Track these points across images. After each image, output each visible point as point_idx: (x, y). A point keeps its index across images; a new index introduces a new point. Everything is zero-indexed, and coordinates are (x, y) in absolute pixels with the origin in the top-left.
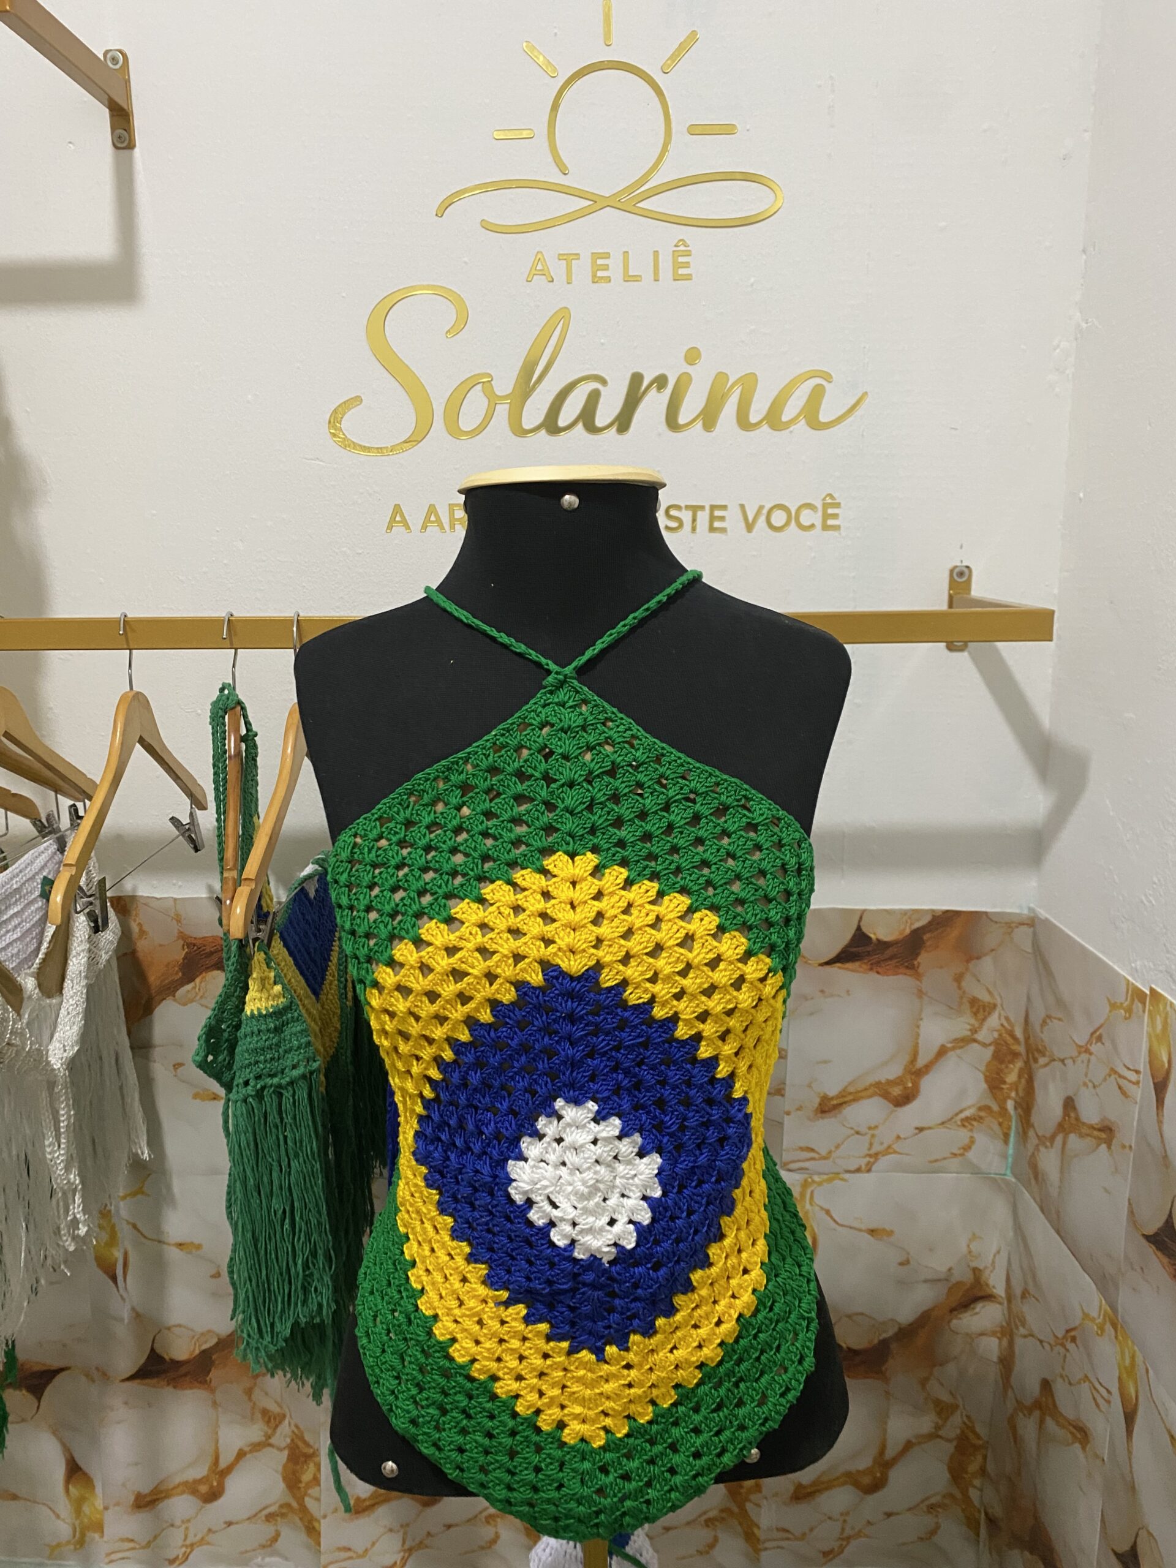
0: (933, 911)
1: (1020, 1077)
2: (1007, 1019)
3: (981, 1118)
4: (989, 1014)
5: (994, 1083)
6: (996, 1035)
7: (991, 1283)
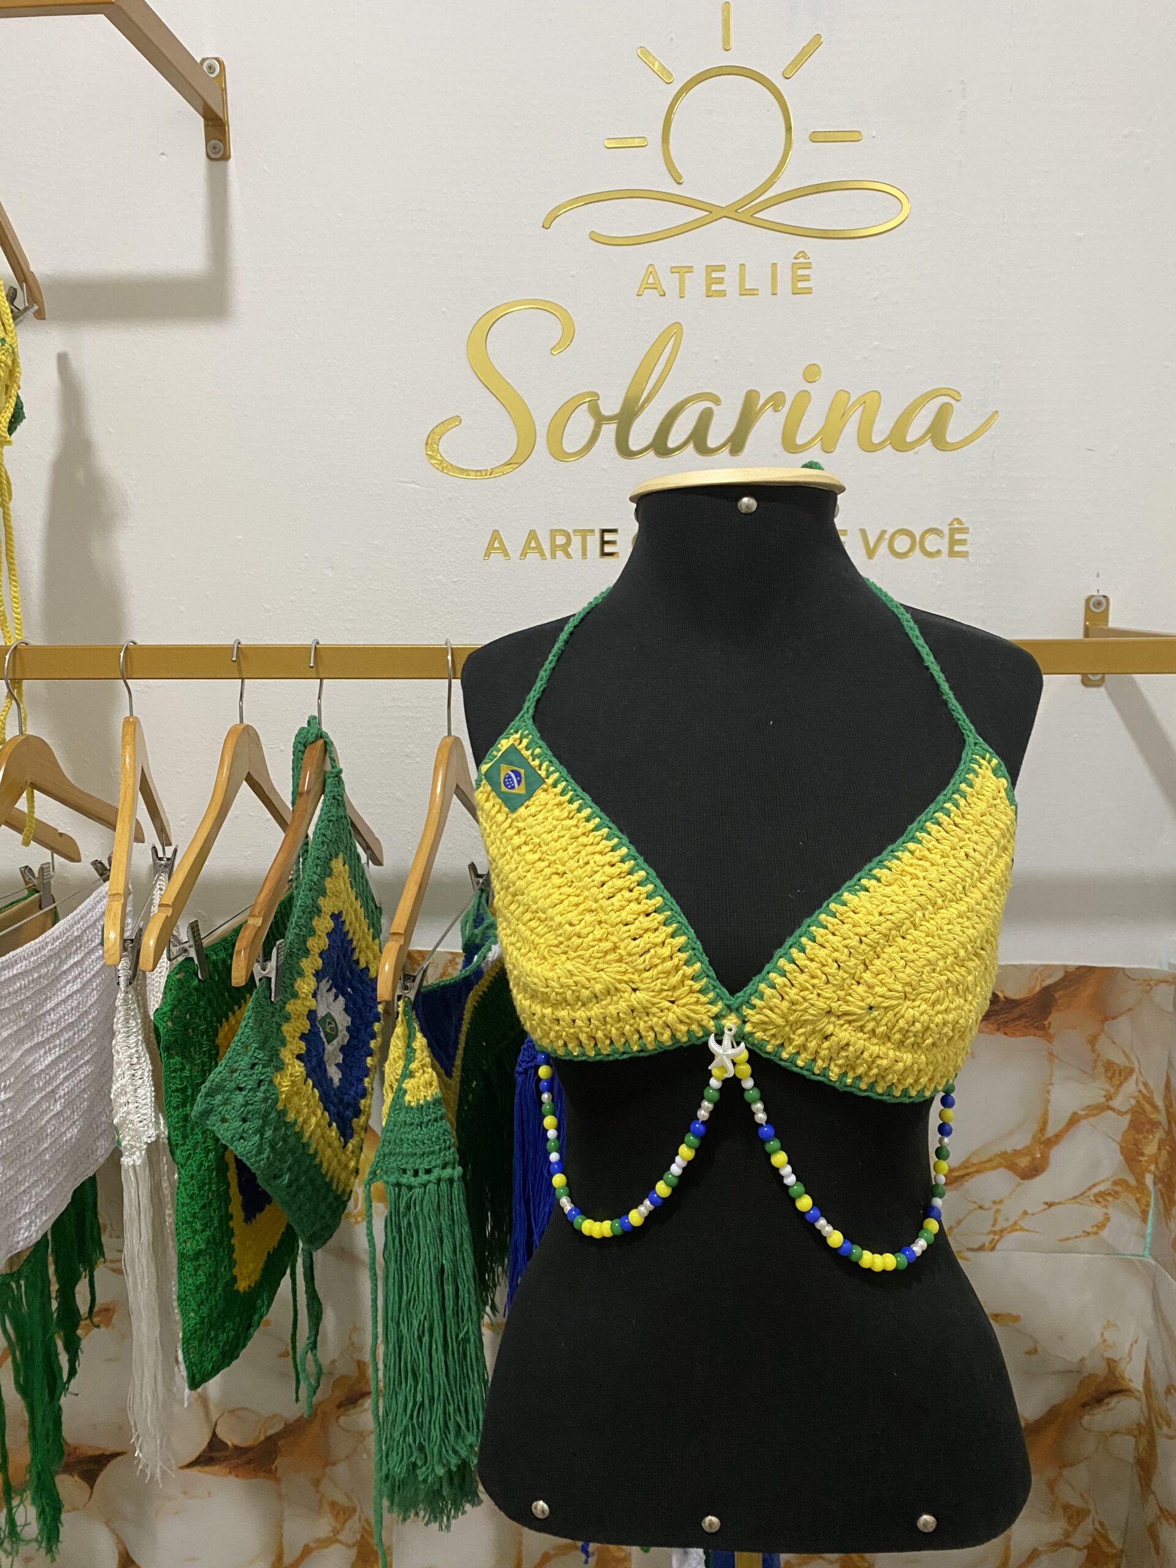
0: (1065, 966)
1: (1159, 1149)
2: (1145, 1085)
3: (1116, 1192)
4: (1126, 1079)
5: (1131, 1155)
6: (1133, 1102)
7: (1127, 1375)
